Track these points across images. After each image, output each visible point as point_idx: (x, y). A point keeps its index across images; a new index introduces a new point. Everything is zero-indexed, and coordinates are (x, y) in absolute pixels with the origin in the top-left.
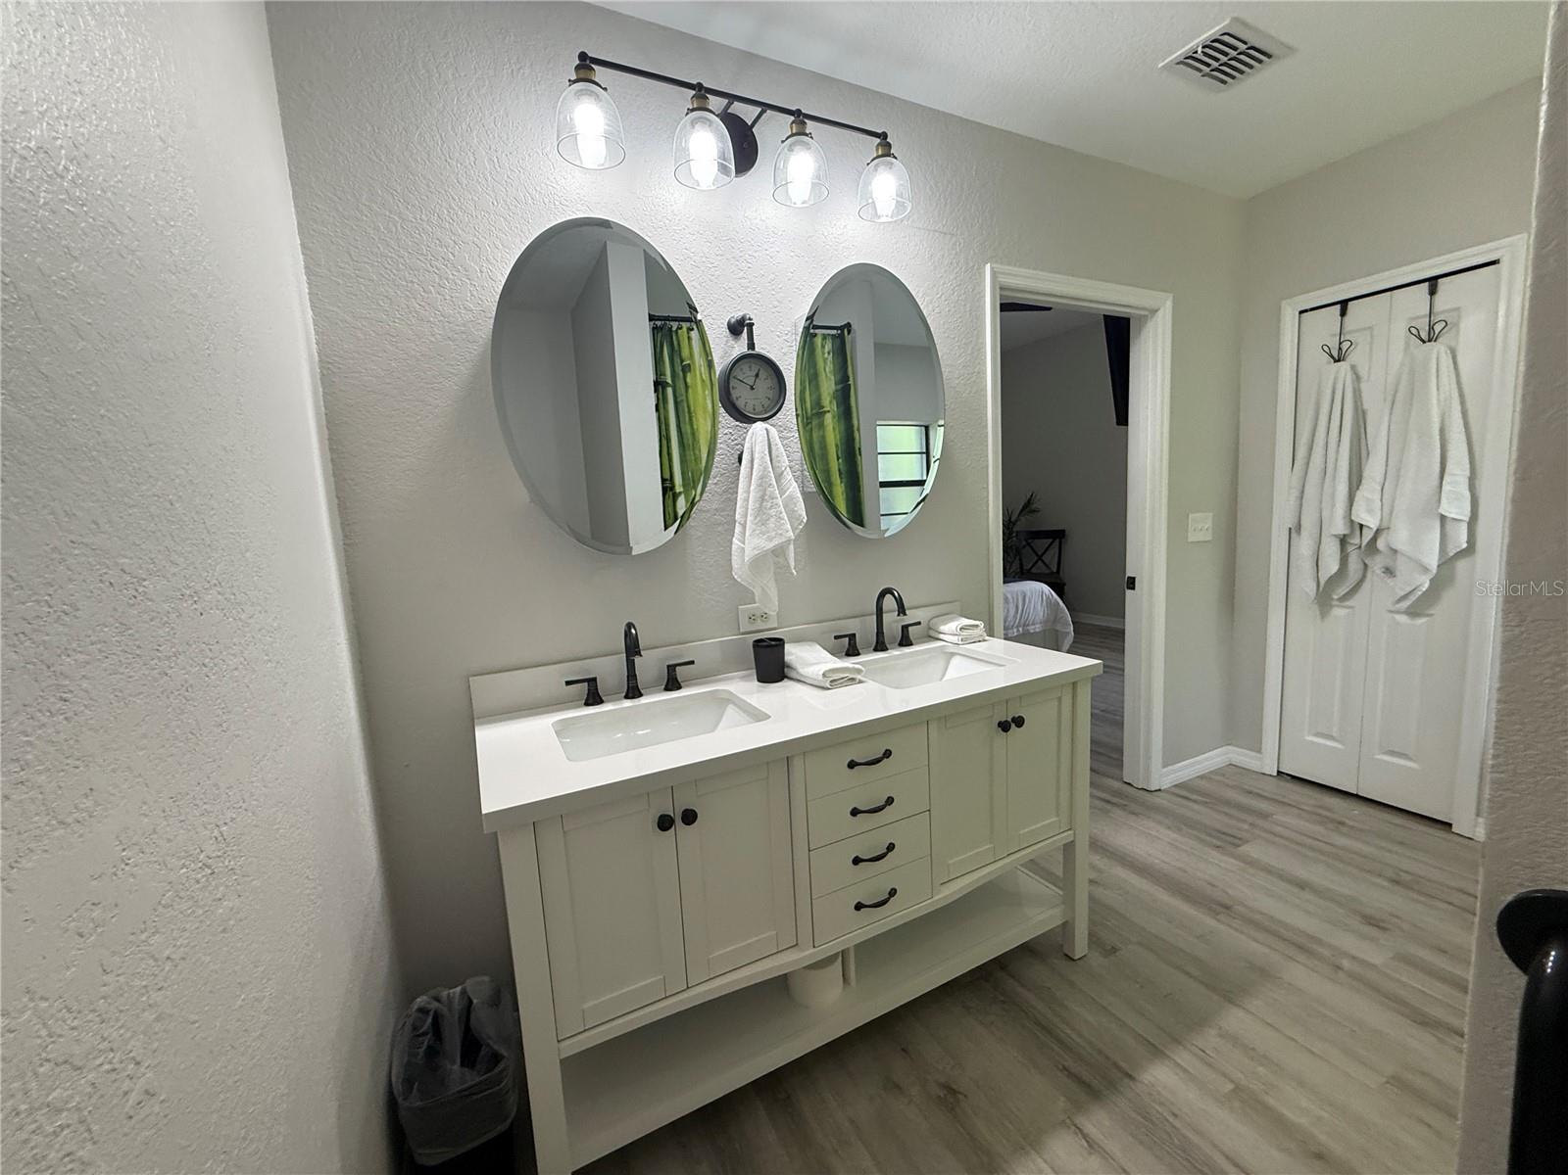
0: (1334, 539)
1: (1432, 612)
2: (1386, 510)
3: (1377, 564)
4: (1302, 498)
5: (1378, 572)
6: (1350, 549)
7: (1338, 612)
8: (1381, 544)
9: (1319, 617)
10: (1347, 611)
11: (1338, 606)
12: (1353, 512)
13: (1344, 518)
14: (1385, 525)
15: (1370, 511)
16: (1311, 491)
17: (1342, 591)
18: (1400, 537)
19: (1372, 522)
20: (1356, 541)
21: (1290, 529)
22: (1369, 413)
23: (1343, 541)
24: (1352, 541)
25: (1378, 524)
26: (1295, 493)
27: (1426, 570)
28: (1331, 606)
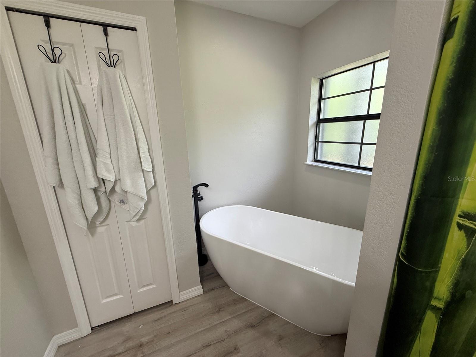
0: (90, 191)
1: (146, 217)
2: (116, 169)
3: (115, 199)
4: (58, 164)
5: (117, 203)
6: (100, 194)
7: (101, 230)
8: (117, 189)
9: (90, 235)
10: (105, 227)
11: (100, 226)
12: (98, 172)
13: (94, 176)
14: (118, 179)
15: (108, 171)
16: (63, 158)
17: (101, 218)
18: (128, 184)
19: (110, 177)
20: (103, 189)
21: (54, 187)
22: (87, 106)
23: (95, 190)
24: (101, 190)
25: (114, 179)
26: (50, 161)
27: (142, 199)
28: (96, 227)
